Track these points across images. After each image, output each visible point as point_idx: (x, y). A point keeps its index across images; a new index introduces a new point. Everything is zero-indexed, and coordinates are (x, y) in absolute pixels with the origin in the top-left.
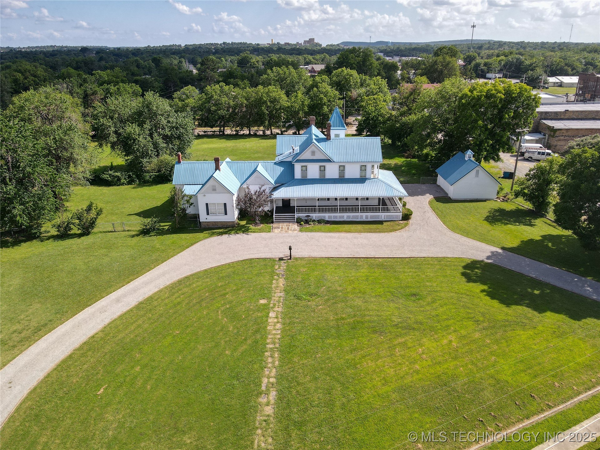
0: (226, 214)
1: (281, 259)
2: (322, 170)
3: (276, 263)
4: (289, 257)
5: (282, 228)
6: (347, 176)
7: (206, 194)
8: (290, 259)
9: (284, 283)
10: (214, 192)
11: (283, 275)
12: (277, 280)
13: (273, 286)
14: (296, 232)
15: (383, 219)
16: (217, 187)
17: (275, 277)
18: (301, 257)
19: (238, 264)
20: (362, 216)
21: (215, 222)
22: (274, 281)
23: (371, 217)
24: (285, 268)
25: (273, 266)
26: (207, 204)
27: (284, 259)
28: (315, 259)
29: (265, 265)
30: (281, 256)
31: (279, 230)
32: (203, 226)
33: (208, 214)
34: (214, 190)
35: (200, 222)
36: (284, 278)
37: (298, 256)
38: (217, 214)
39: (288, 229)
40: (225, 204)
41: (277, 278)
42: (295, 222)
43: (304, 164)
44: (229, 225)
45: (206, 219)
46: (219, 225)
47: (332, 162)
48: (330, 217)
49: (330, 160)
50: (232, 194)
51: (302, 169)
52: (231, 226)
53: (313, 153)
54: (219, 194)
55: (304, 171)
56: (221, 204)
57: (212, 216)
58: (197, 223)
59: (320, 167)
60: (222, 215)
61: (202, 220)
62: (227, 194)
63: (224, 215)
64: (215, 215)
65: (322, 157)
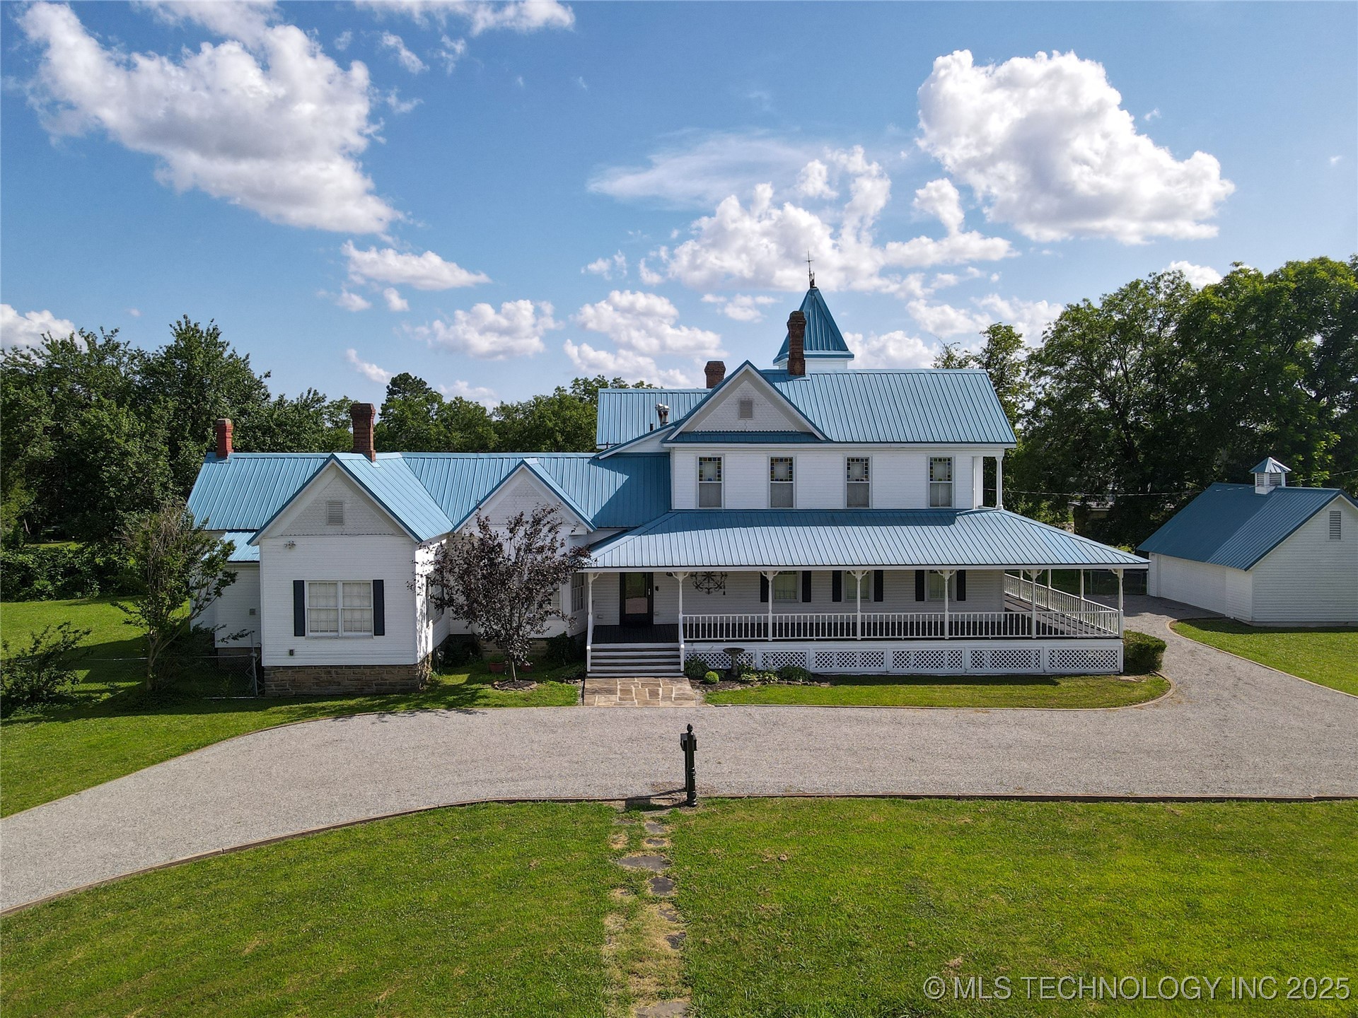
0: (379, 629)
1: (638, 804)
2: (783, 471)
3: (616, 822)
4: (685, 796)
5: (626, 691)
6: (879, 500)
7: (298, 541)
8: (689, 803)
9: (677, 929)
10: (332, 529)
11: (661, 886)
12: (629, 912)
13: (606, 950)
14: (692, 703)
15: (1045, 667)
16: (347, 506)
17: (617, 894)
18: (744, 793)
19: (402, 827)
20: (957, 656)
21: (328, 669)
22: (610, 922)
23: (998, 657)
24: (667, 844)
25: (599, 838)
26: (299, 587)
27: (653, 802)
28: (821, 802)
29: (553, 833)
30: (639, 789)
31: (615, 698)
32: (272, 687)
33: (299, 630)
34: (335, 518)
35: (261, 669)
36: (672, 901)
37: (726, 792)
38: (342, 633)
39: (654, 694)
40: (378, 586)
41: (629, 899)
42: (681, 674)
43: (709, 450)
44: (391, 684)
45: (291, 653)
46: (347, 682)
47: (822, 442)
48: (822, 658)
49: (812, 434)
50: (411, 535)
51: (700, 471)
52: (399, 687)
53: (746, 408)
54: (357, 538)
55: (710, 480)
56: (358, 584)
57: (316, 638)
58: (251, 672)
59: (774, 462)
60: (364, 637)
61: (270, 659)
62: (392, 538)
63: (370, 634)
64: (331, 638)
65: (785, 425)
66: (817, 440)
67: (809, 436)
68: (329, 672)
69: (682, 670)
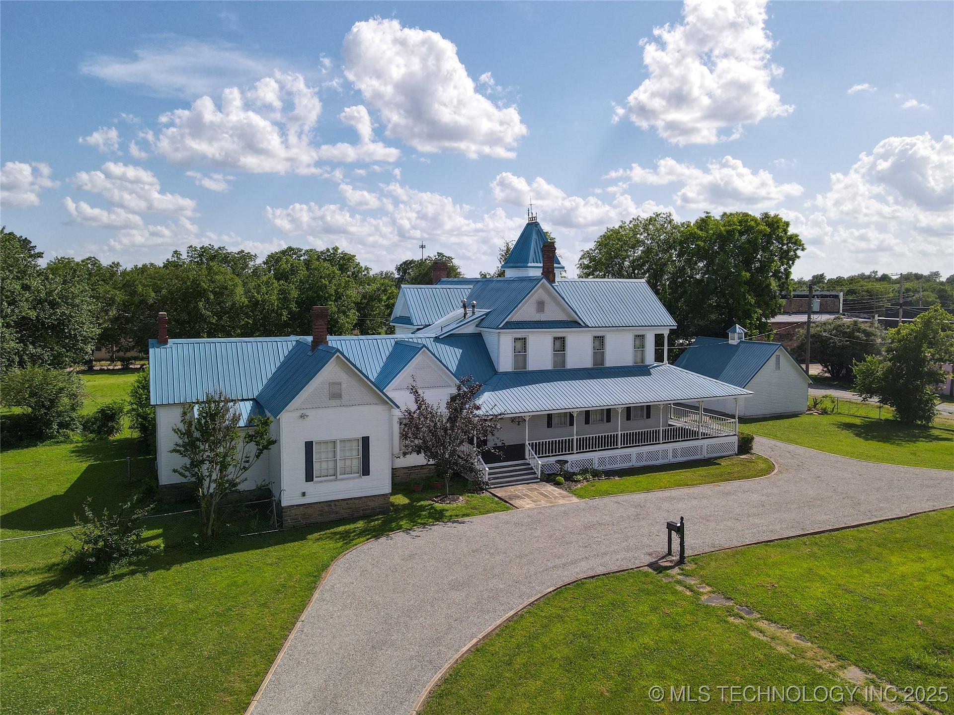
0: (366, 471)
2: (560, 344)
5: (527, 496)
6: (609, 361)
7: (308, 412)
8: (682, 562)
10: (333, 403)
14: (575, 499)
15: (705, 455)
16: (344, 386)
20: (665, 452)
21: (329, 503)
23: (685, 451)
26: (309, 446)
27: (661, 564)
31: (529, 501)
32: (288, 521)
33: (309, 477)
34: (336, 395)
35: (280, 509)
38: (339, 477)
39: (545, 496)
40: (366, 441)
42: (539, 480)
43: (520, 333)
44: (372, 509)
45: (304, 494)
46: (342, 511)
47: (583, 327)
48: (602, 461)
49: (576, 322)
50: (392, 404)
51: (515, 347)
52: (378, 510)
53: (541, 306)
54: (351, 408)
55: (520, 352)
56: (350, 440)
57: (321, 482)
58: (272, 512)
59: (555, 339)
60: (354, 478)
61: (287, 500)
62: (376, 406)
63: (359, 475)
64: (331, 481)
65: (561, 317)
66: (580, 326)
67: (575, 324)
68: (330, 505)
69: (539, 477)
